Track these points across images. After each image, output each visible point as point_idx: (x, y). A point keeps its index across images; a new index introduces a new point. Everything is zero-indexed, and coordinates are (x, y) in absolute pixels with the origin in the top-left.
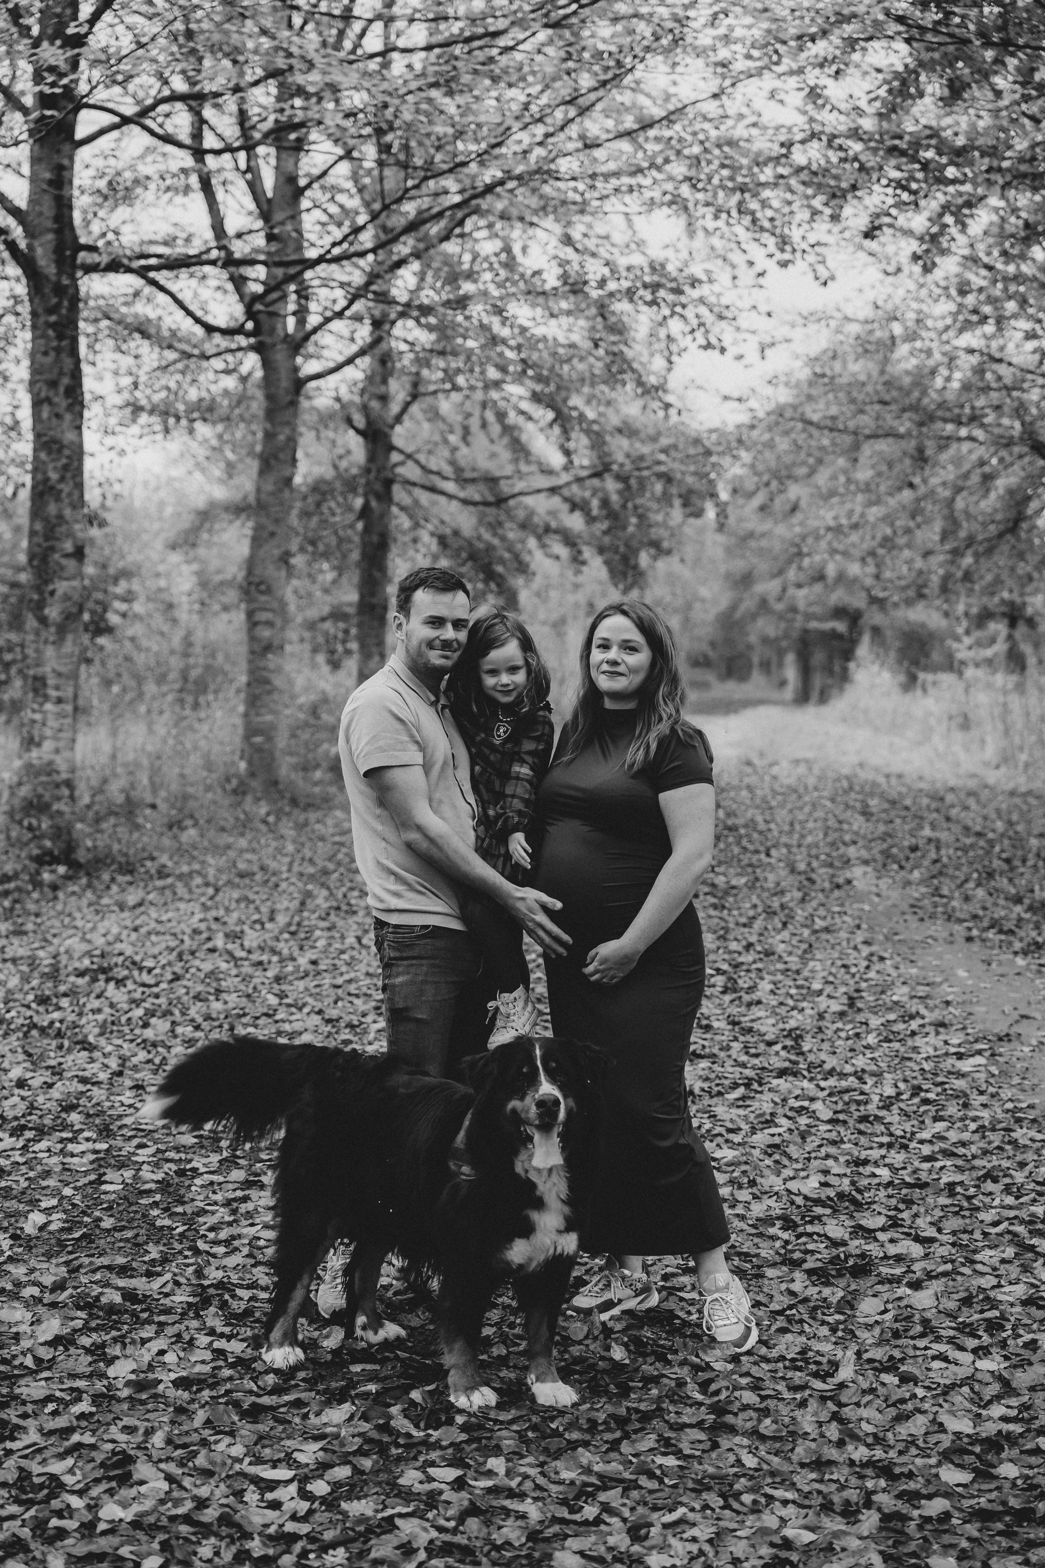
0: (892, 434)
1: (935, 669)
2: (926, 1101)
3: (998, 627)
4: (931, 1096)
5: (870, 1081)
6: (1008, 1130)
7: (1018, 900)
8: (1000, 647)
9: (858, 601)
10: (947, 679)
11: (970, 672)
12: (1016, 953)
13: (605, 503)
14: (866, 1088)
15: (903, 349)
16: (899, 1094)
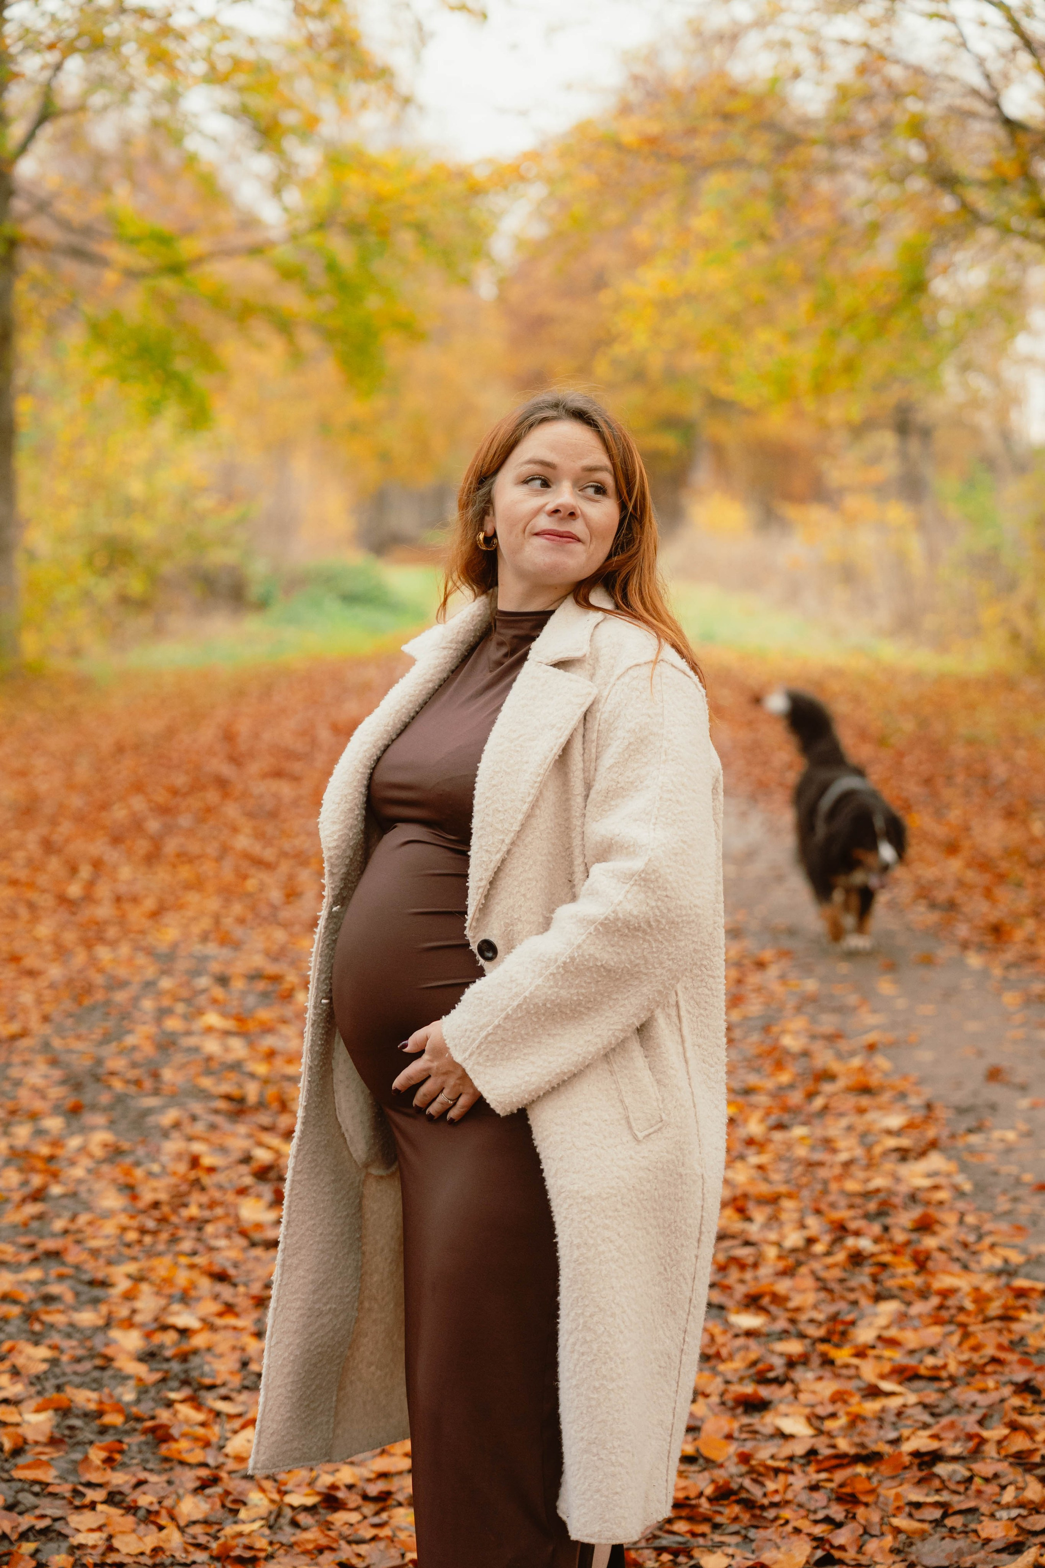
0: (738, 162)
1: (800, 499)
2: (857, 1259)
3: (887, 440)
4: (865, 1244)
5: (759, 1215)
6: (1007, 1318)
7: (952, 849)
8: (889, 468)
9: (693, 408)
10: (816, 513)
11: (852, 503)
12: (965, 946)
13: (332, 267)
14: (754, 1230)
15: (752, 41)
16: (811, 1241)
